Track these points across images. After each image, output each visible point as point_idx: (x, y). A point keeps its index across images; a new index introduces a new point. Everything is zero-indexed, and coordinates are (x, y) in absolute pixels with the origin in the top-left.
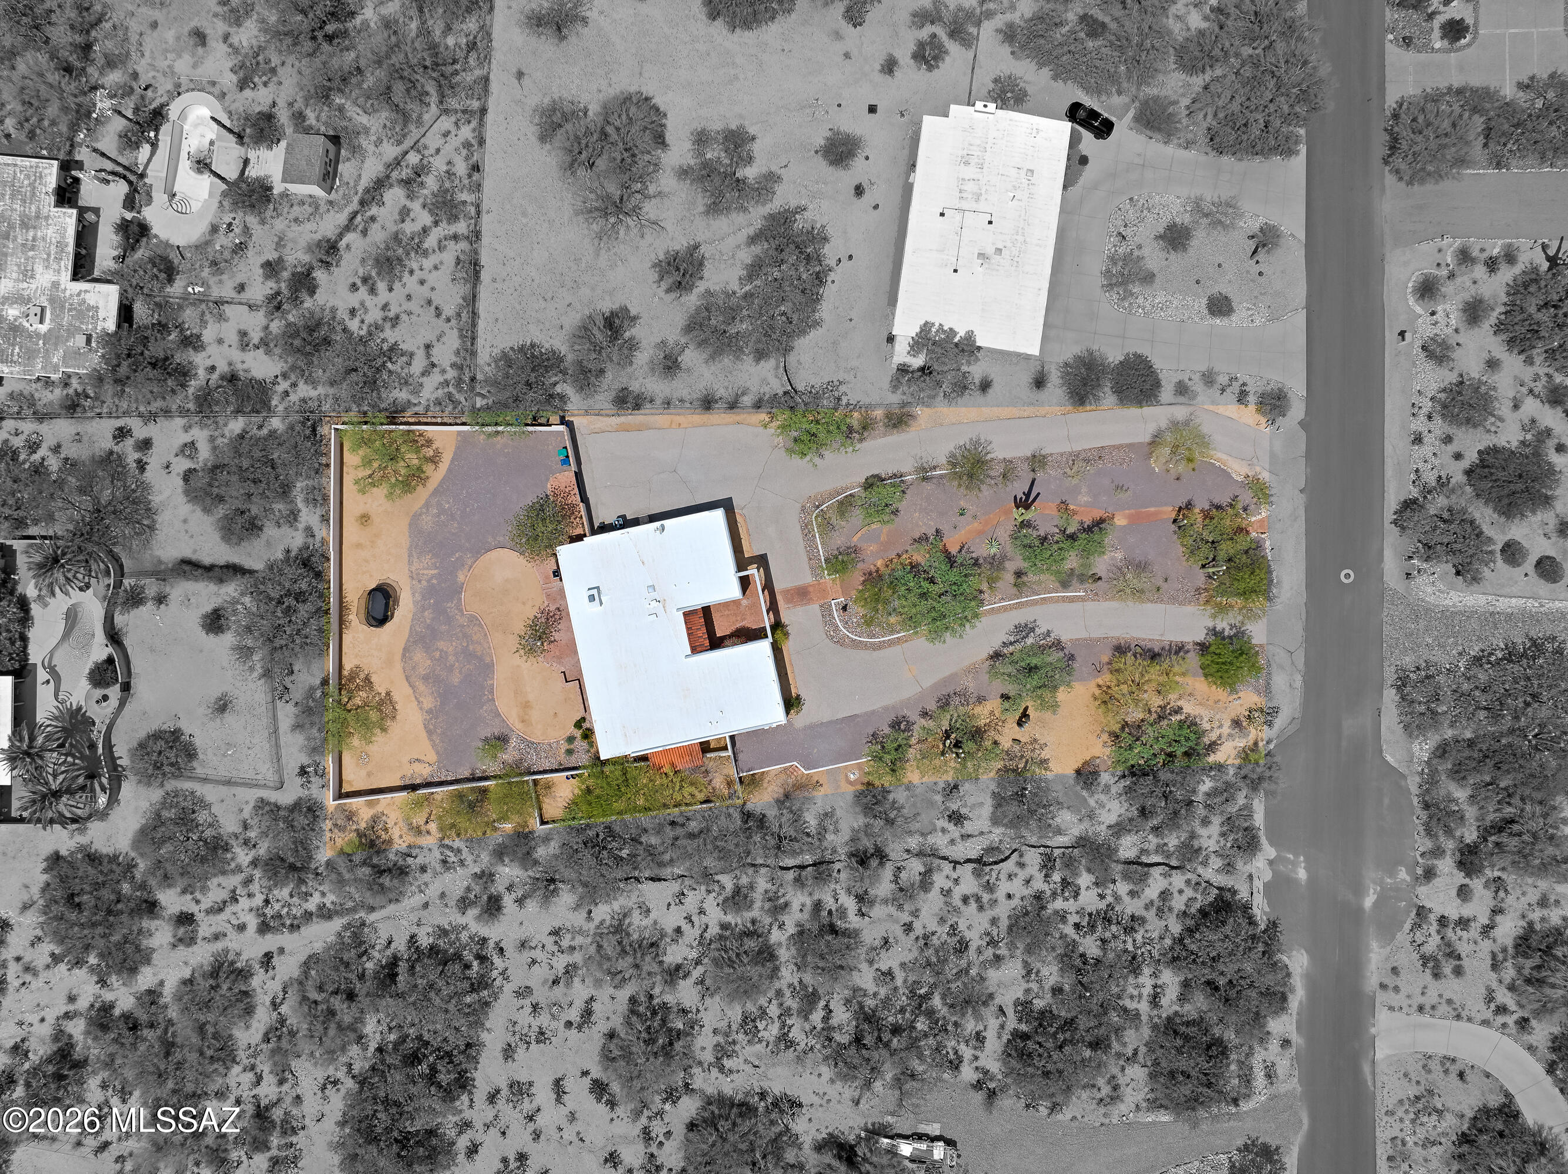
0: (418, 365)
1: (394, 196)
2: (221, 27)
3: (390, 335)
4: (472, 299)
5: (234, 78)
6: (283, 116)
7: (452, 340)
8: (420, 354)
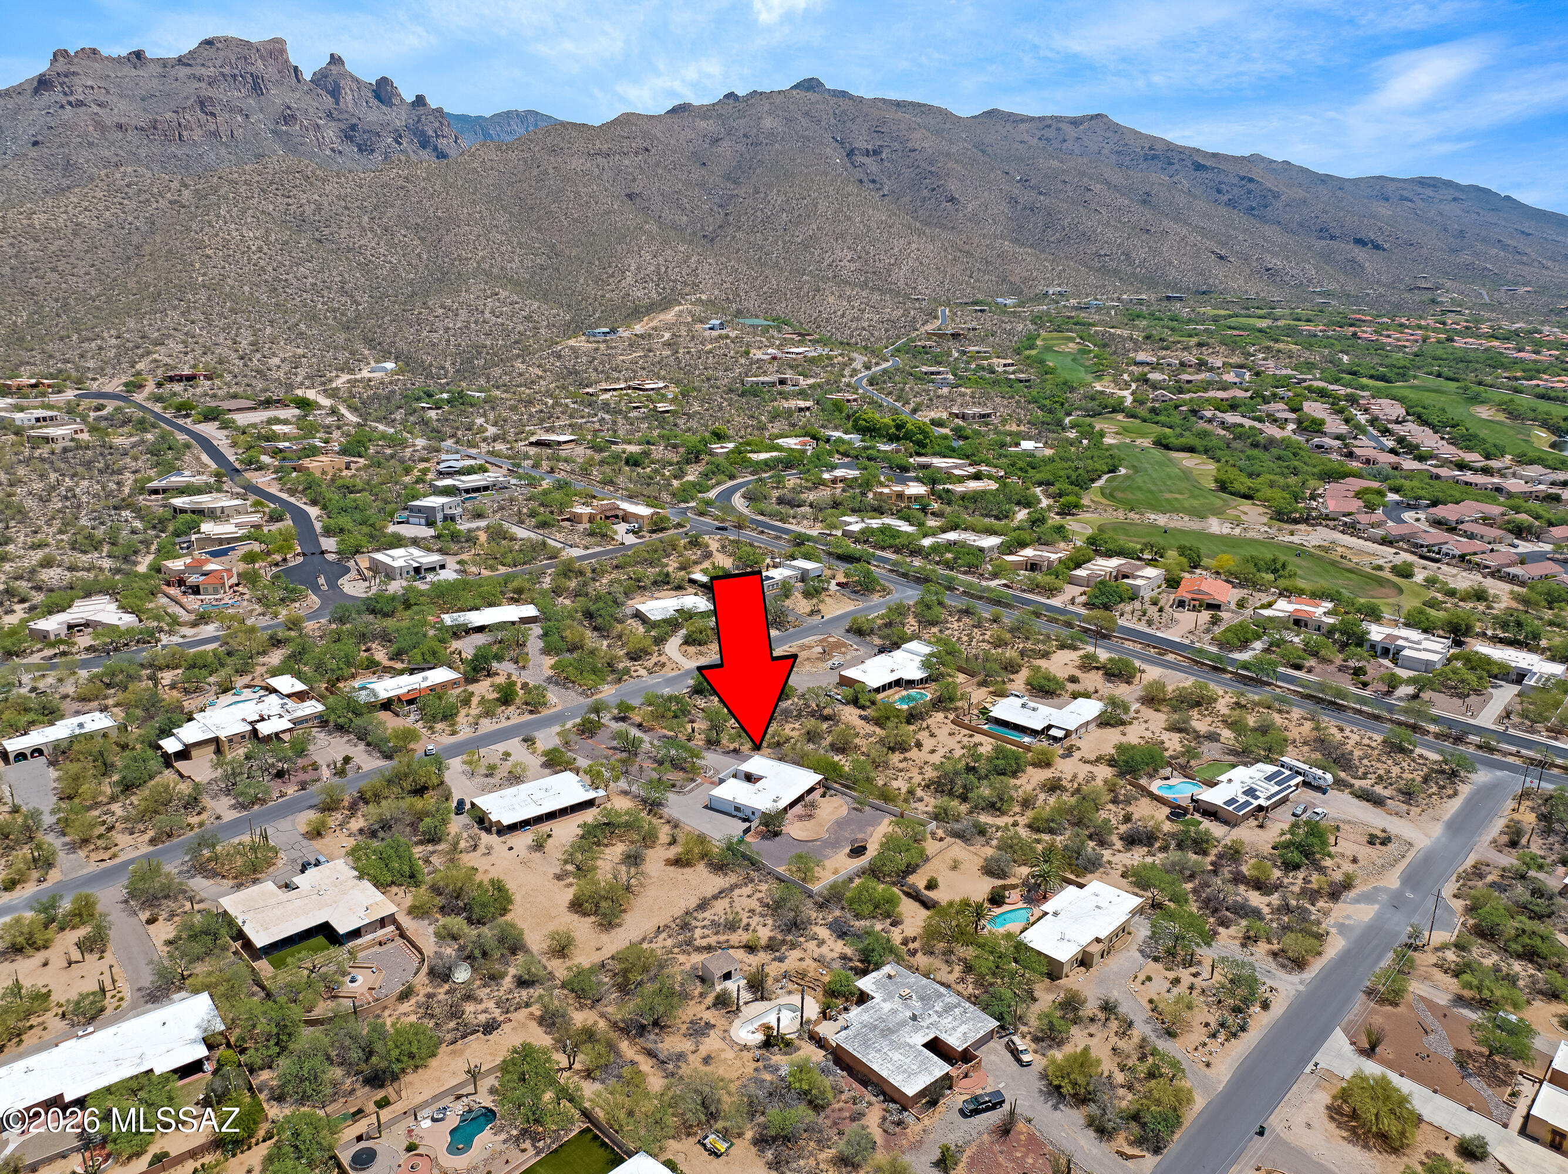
0: (759, 895)
1: (699, 942)
2: (692, 1058)
3: (759, 909)
4: (715, 897)
5: (712, 1032)
6: (710, 1000)
7: (737, 892)
8: (755, 897)
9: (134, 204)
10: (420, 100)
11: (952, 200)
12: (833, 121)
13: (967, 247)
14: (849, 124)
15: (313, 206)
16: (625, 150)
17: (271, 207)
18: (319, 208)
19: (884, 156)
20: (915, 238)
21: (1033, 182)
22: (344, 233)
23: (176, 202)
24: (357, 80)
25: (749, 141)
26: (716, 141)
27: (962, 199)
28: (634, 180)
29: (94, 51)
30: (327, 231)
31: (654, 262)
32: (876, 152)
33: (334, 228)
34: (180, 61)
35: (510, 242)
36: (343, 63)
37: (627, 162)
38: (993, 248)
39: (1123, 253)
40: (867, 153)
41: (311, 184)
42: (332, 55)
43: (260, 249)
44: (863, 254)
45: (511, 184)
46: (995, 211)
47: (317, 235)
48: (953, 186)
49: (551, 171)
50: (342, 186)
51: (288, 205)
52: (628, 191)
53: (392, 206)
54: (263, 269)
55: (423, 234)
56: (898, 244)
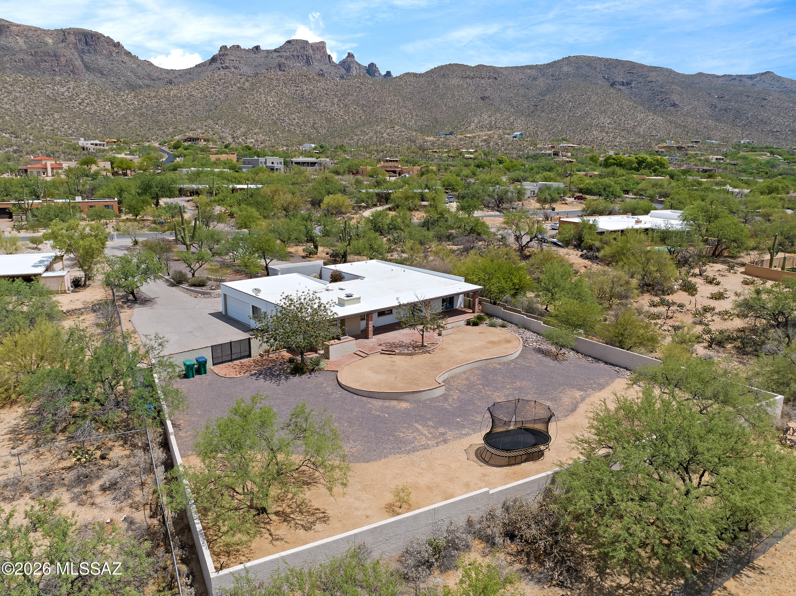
9: (220, 88)
10: (388, 73)
11: (674, 105)
12: (603, 68)
13: (683, 124)
14: (613, 70)
15: (309, 91)
16: (483, 76)
17: (287, 91)
18: (312, 92)
19: (633, 85)
20: (651, 114)
21: (726, 97)
22: (322, 104)
23: (241, 87)
24: (359, 65)
25: (554, 78)
26: (535, 79)
27: (680, 105)
28: (486, 90)
29: (238, 47)
30: (314, 103)
31: (489, 119)
32: (628, 84)
33: (318, 102)
34: (276, 51)
35: (411, 114)
36: (354, 57)
37: (483, 82)
38: (701, 124)
39: (790, 130)
40: (623, 84)
41: (310, 82)
42: (349, 53)
43: (274, 106)
44: (618, 121)
45: (419, 93)
46: (702, 111)
47: (308, 105)
48: (675, 98)
49: (441, 85)
50: (327, 84)
51: (296, 90)
52: (482, 96)
53: (352, 95)
54: (273, 115)
55: (365, 109)
56: (640, 116)
